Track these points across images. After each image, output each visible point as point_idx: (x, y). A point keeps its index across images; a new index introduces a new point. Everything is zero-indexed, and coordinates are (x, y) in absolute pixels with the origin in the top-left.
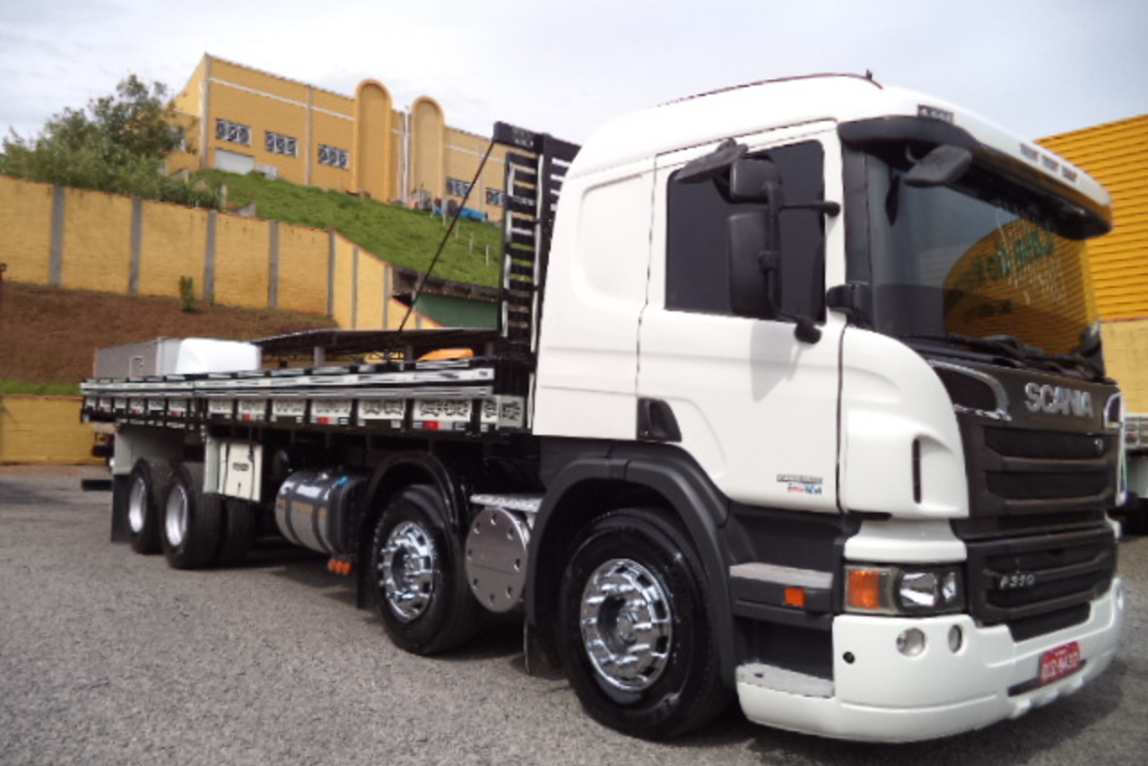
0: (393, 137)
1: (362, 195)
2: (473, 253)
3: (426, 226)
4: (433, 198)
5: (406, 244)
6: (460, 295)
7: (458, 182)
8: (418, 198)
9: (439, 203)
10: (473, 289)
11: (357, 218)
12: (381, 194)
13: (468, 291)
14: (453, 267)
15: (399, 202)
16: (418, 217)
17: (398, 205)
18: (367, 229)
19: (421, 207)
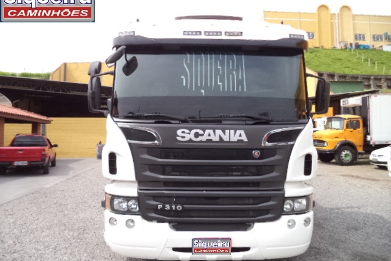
0: (332, 24)
1: (321, 47)
2: (364, 62)
3: (344, 55)
4: (349, 43)
5: (334, 63)
6: (353, 80)
7: (360, 35)
8: (342, 45)
9: (351, 45)
10: (359, 77)
11: (316, 56)
12: (328, 45)
13: (357, 78)
14: (353, 69)
15: (335, 47)
16: (342, 52)
17: (334, 48)
18: (319, 59)
19: (343, 47)
